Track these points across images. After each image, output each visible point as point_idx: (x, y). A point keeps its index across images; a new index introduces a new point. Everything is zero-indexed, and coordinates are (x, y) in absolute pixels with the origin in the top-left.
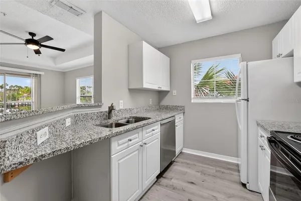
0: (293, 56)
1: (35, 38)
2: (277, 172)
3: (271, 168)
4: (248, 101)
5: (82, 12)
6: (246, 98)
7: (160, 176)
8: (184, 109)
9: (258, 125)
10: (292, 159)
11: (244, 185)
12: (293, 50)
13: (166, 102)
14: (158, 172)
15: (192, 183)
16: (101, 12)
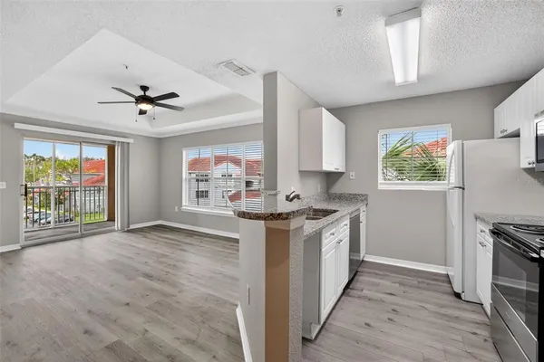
0: (519, 136)
1: (148, 93)
2: (499, 283)
3: (493, 279)
4: (464, 189)
5: (250, 71)
6: (461, 186)
7: (347, 287)
8: (366, 199)
9: (477, 218)
10: (513, 244)
11: (458, 296)
12: (519, 129)
13: (338, 188)
14: (346, 281)
15: (391, 294)
16: (276, 72)
